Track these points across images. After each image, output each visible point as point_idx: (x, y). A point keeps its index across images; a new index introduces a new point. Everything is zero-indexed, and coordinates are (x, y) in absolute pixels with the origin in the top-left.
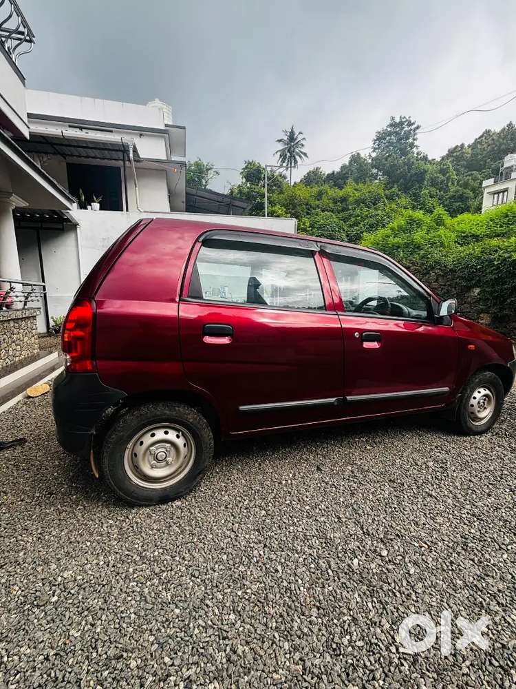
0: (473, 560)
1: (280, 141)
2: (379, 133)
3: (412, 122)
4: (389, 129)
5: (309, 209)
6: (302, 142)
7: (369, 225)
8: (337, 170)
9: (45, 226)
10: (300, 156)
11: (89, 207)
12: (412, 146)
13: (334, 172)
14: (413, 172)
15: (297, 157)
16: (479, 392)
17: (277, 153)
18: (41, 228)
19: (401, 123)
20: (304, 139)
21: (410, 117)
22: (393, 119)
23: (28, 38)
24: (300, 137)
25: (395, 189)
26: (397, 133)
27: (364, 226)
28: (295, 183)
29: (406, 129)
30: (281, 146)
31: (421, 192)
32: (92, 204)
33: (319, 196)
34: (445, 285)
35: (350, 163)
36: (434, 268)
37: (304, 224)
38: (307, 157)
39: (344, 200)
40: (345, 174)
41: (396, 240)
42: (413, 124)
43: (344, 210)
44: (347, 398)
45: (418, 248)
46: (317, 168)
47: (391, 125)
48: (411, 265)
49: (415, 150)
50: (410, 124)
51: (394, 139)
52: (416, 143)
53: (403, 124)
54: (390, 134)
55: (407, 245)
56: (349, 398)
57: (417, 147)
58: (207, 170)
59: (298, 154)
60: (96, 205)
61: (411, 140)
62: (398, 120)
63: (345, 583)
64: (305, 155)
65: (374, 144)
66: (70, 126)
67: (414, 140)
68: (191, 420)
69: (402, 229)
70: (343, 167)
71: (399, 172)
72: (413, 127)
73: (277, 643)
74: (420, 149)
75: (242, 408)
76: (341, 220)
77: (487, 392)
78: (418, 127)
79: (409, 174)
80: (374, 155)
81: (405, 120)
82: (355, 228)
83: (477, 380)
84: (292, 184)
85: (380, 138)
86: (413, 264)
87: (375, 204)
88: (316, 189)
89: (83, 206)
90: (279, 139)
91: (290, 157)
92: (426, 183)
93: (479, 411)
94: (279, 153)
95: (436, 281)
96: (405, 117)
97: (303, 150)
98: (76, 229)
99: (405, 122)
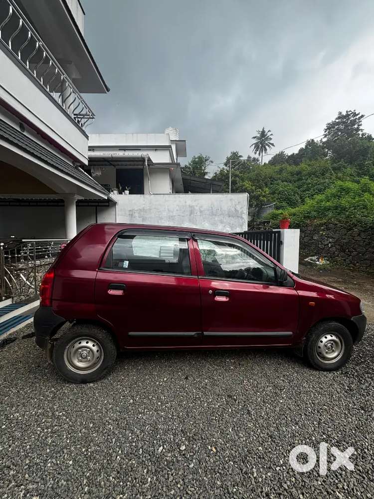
0: (242, 470)
1: (254, 138)
2: (328, 124)
3: (357, 113)
4: (337, 121)
5: (272, 181)
6: (271, 137)
7: (318, 190)
8: (296, 152)
9: (100, 204)
10: (269, 146)
11: (123, 193)
12: (358, 129)
13: (293, 154)
14: (358, 149)
15: (267, 147)
16: (326, 338)
17: (252, 145)
18: (99, 206)
19: (348, 115)
20: (272, 135)
21: (355, 110)
22: (340, 113)
23: (91, 117)
24: (269, 134)
25: (342, 162)
26: (344, 123)
27: (314, 190)
28: (265, 163)
29: (352, 119)
30: (255, 141)
31: (365, 162)
32: (125, 191)
33: (281, 171)
34: (366, 239)
35: (306, 146)
36: (356, 225)
37: (265, 192)
38: (274, 146)
39: (299, 173)
40: (301, 155)
41: (328, 204)
42: (358, 114)
43: (299, 180)
44: (204, 333)
45: (344, 210)
46: (282, 152)
47: (339, 118)
48: (338, 223)
49: (360, 132)
50: (355, 114)
51: (342, 127)
52: (361, 128)
53: (349, 115)
54: (338, 124)
55: (336, 208)
56: (205, 333)
57: (362, 130)
58: (206, 160)
59: (267, 145)
60: (127, 192)
61: (356, 126)
62: (344, 113)
63: (144, 461)
64: (273, 145)
65: (325, 132)
66: (120, 150)
67: (359, 125)
68: (101, 337)
69: (334, 196)
70: (301, 150)
71: (345, 150)
72: (357, 117)
73: (83, 485)
74: (364, 132)
75: (131, 333)
76: (296, 187)
77: (334, 338)
78: (362, 116)
79: (354, 151)
80: (325, 140)
81: (351, 113)
82: (307, 192)
83: (322, 329)
84: (263, 164)
85: (330, 127)
86: (340, 221)
87: (323, 174)
88: (278, 167)
89: (120, 193)
90: (254, 136)
91: (262, 147)
92: (369, 156)
93: (327, 353)
94: (254, 146)
95: (359, 235)
96: (350, 111)
97: (271, 142)
98: (116, 205)
99: (351, 114)
